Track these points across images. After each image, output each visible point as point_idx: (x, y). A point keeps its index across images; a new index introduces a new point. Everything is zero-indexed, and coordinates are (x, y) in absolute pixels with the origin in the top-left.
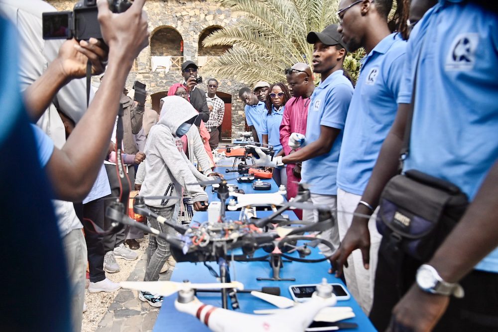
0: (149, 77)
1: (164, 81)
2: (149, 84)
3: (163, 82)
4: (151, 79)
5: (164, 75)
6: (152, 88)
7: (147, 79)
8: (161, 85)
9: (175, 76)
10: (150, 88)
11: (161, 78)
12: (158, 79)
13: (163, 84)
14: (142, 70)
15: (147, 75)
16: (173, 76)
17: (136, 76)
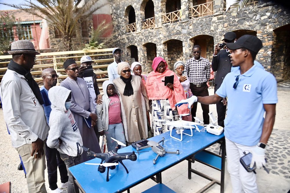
0: (222, 18)
1: (237, 20)
2: (223, 25)
3: (235, 21)
4: (224, 20)
5: (236, 14)
6: (225, 29)
7: (221, 21)
8: (233, 24)
9: (248, 13)
10: (223, 29)
11: (234, 17)
12: (231, 18)
13: (236, 23)
14: (217, 12)
15: (221, 16)
16: (246, 13)
17: (212, 19)
